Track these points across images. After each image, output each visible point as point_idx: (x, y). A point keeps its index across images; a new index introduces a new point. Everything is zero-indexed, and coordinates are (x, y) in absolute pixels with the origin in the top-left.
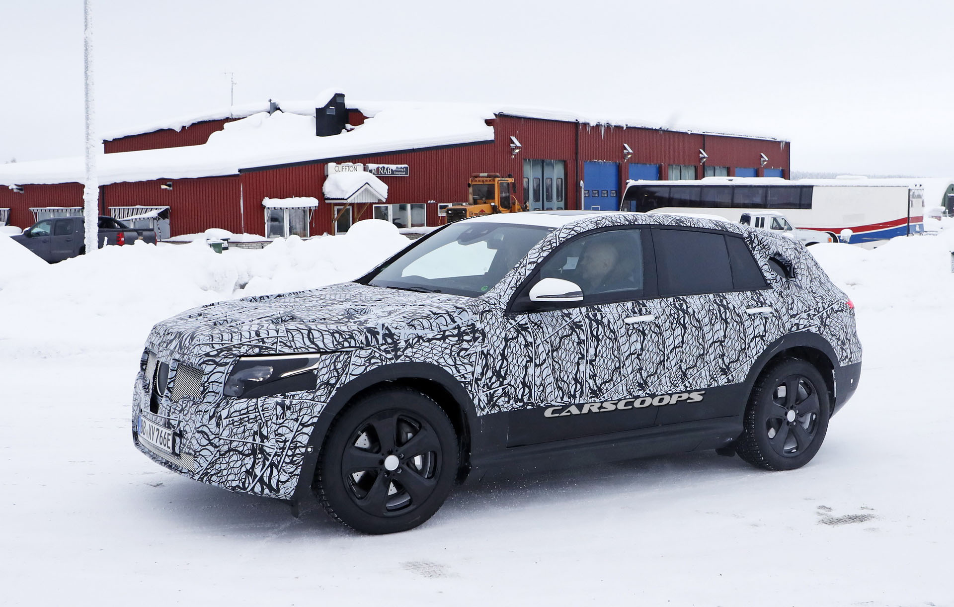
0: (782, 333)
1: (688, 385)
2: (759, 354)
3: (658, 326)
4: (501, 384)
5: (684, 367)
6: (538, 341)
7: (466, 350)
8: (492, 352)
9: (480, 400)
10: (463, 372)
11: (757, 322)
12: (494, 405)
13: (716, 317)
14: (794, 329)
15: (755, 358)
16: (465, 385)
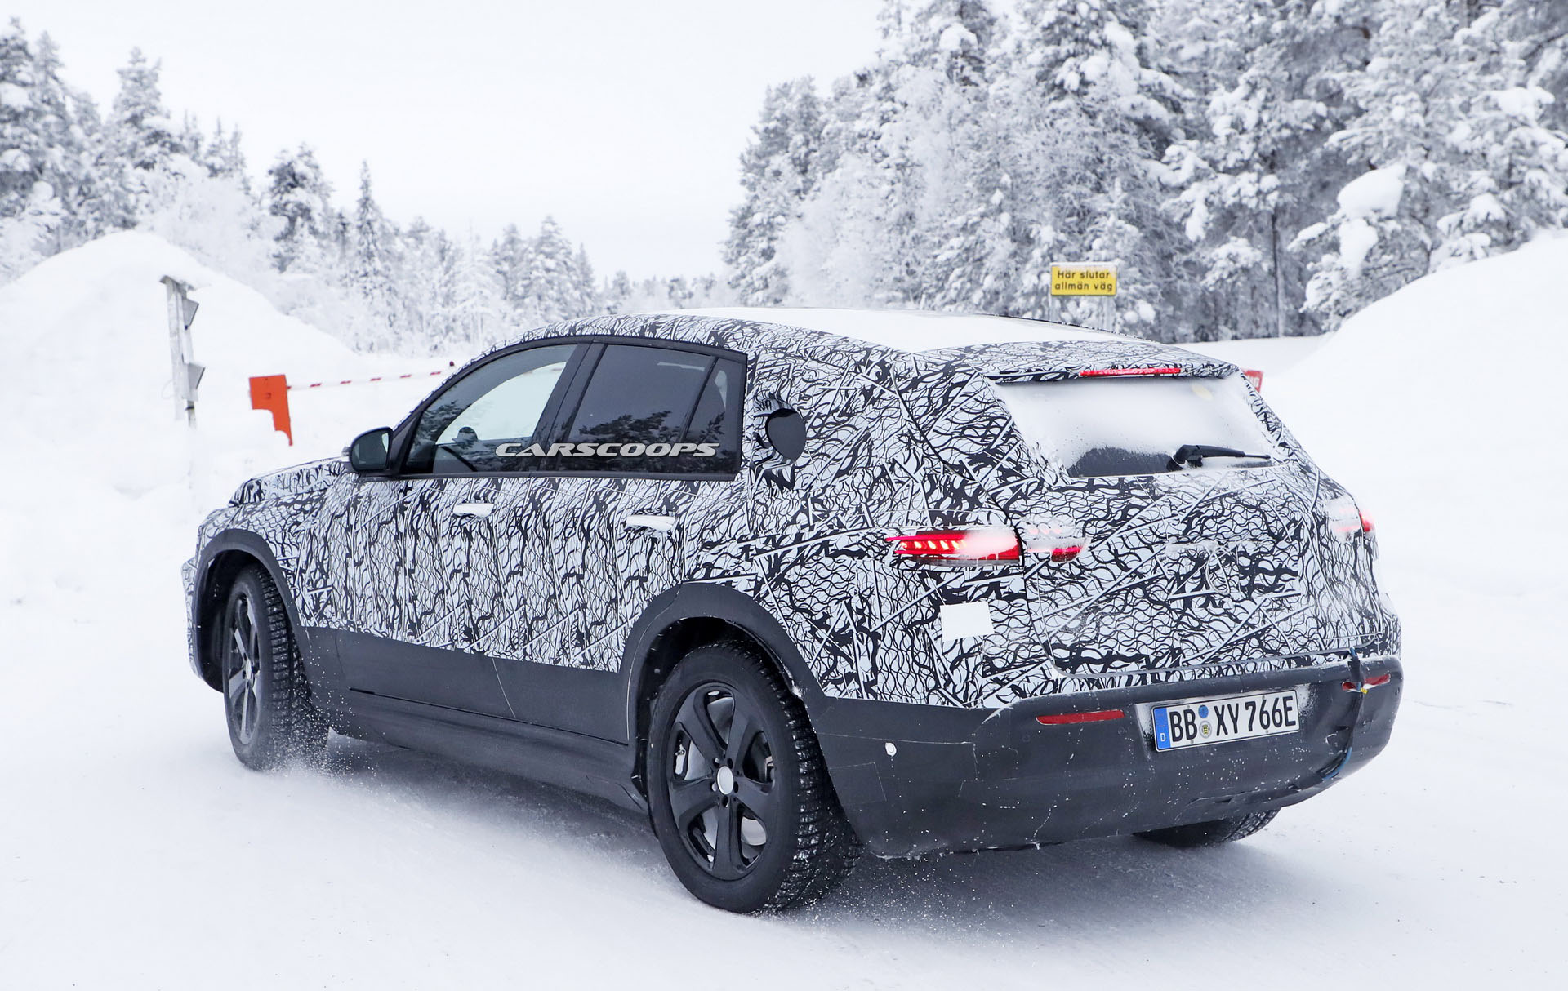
0: (674, 579)
1: (529, 651)
2: (636, 618)
3: (490, 527)
4: (325, 586)
5: (530, 615)
6: (358, 526)
7: (298, 523)
8: (317, 533)
9: (304, 602)
10: (288, 555)
11: (637, 546)
12: (321, 615)
13: (575, 524)
14: (699, 575)
15: (631, 623)
16: (287, 573)
